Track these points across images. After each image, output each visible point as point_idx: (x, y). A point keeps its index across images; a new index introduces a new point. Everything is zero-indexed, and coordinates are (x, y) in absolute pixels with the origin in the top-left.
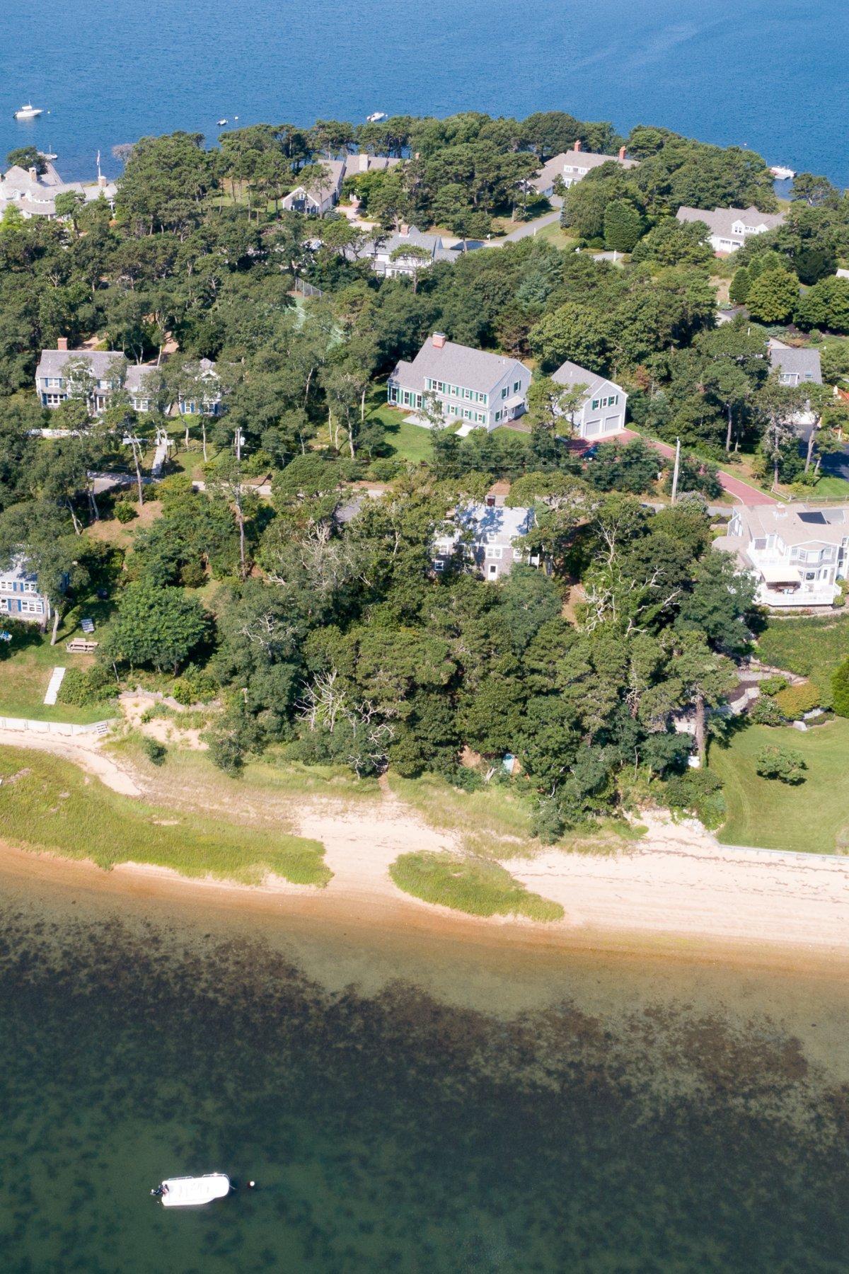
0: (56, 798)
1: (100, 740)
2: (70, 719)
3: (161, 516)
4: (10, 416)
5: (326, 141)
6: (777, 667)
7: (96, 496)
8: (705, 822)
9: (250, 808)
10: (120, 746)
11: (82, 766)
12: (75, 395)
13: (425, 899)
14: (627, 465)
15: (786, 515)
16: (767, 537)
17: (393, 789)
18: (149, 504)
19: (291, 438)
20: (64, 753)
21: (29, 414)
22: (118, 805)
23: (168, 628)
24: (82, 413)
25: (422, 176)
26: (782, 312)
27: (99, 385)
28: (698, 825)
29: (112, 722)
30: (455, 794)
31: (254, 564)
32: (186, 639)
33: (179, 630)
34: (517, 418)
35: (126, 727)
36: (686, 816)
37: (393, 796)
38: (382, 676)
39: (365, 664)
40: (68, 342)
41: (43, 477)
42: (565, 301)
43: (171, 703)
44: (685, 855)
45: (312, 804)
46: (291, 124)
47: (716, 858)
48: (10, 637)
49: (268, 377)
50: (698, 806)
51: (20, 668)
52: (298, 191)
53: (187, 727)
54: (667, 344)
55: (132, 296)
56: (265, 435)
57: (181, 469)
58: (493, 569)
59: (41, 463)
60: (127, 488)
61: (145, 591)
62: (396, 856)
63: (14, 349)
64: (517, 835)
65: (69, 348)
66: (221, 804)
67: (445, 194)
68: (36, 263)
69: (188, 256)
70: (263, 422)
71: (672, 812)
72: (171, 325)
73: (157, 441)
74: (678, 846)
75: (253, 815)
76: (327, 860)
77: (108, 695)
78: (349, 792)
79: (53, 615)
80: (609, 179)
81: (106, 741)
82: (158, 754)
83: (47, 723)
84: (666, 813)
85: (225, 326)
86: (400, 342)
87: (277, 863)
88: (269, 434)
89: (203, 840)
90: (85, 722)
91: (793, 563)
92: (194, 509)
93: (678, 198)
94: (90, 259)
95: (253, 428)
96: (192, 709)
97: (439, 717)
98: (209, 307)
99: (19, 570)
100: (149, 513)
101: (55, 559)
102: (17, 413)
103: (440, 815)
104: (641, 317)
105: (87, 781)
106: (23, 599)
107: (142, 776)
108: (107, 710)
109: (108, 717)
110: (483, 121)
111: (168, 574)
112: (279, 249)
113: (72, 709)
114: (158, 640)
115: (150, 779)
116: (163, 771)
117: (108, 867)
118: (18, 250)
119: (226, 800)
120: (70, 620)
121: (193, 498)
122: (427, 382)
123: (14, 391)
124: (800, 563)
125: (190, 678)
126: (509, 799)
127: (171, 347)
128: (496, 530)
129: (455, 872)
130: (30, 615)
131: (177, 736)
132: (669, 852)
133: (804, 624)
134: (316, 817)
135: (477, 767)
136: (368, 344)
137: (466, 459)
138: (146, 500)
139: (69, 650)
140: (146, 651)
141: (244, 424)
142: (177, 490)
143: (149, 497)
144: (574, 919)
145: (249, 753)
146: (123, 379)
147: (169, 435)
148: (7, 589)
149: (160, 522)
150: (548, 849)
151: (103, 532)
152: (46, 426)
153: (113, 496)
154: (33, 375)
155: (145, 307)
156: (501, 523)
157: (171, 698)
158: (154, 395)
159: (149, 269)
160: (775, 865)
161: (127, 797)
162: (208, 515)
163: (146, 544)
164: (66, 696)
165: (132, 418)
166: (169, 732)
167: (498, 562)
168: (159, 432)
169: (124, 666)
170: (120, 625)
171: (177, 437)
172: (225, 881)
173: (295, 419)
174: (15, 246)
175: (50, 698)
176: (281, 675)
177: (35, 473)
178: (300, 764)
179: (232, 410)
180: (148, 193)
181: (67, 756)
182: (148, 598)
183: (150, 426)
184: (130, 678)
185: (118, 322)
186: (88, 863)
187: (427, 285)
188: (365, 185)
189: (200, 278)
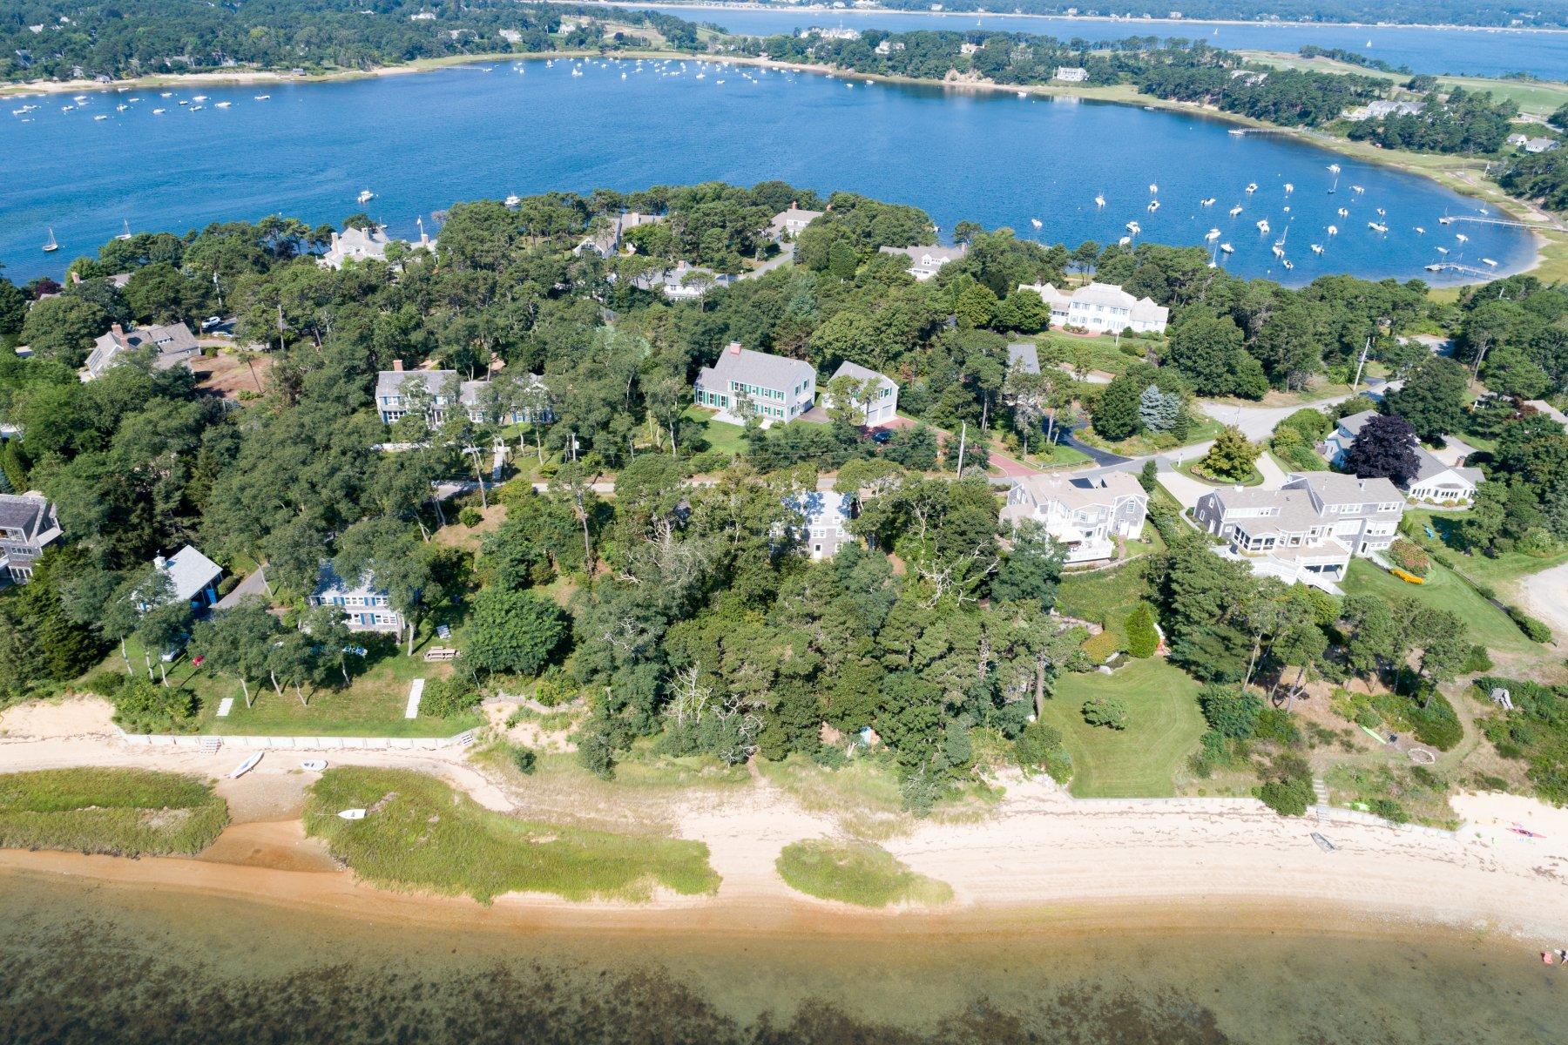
0: (425, 824)
1: (466, 751)
2: (434, 733)
3: (505, 519)
4: (349, 435)
5: (602, 206)
6: (1074, 617)
7: (441, 502)
8: (1055, 776)
9: (627, 812)
10: (488, 756)
11: (450, 782)
12: (413, 411)
13: (817, 896)
14: (914, 447)
15: (1060, 482)
16: (1049, 503)
17: (763, 775)
18: (493, 508)
19: (619, 439)
20: (430, 769)
21: (369, 431)
22: (492, 823)
23: (525, 633)
24: (421, 428)
25: (686, 225)
26: (985, 318)
27: (435, 400)
28: (1049, 781)
29: (477, 731)
30: (823, 773)
31: (598, 558)
32: (544, 643)
33: (536, 634)
34: (806, 411)
35: (491, 735)
36: (1036, 772)
37: (763, 782)
38: (747, 670)
39: (730, 659)
40: (404, 363)
41: (387, 491)
42: (836, 312)
43: (534, 705)
44: (1046, 813)
45: (688, 800)
46: (574, 192)
47: (1074, 813)
48: (366, 651)
49: (594, 385)
50: (1043, 760)
51: (378, 684)
52: (587, 240)
53: (553, 729)
54: (914, 345)
55: (460, 321)
56: (596, 438)
57: (517, 471)
58: (818, 548)
59: (383, 479)
60: (469, 493)
61: (498, 596)
62: (780, 849)
63: (351, 373)
64: (890, 811)
65: (405, 369)
66: (598, 810)
67: (710, 236)
68: (369, 297)
69: (507, 285)
70: (592, 427)
71: (1023, 769)
72: (496, 346)
73: (495, 449)
74: (1037, 803)
75: (631, 820)
76: (714, 862)
77: (470, 703)
78: (722, 782)
79: (408, 626)
80: (830, 225)
81: (473, 751)
82: (528, 761)
83: (409, 740)
84: (1017, 771)
85: (545, 343)
86: (700, 351)
87: (663, 873)
88: (600, 438)
89: (585, 855)
90: (449, 734)
91: (1075, 524)
92: (537, 510)
93: (879, 239)
94: (418, 292)
95: (584, 432)
96: (555, 710)
97: (803, 703)
98: (529, 328)
99: (367, 585)
100: (494, 517)
101: (405, 576)
102: (357, 430)
103: (813, 797)
104: (895, 323)
105: (457, 799)
106: (376, 612)
107: (513, 789)
108: (470, 719)
109: (473, 726)
110: (723, 187)
111: (518, 576)
112: (582, 283)
113: (436, 721)
114: (518, 646)
115: (521, 790)
116: (535, 777)
117: (487, 901)
118: (351, 286)
119: (602, 806)
120: (425, 627)
121: (534, 500)
122: (730, 384)
123: (354, 411)
124: (1081, 524)
125: (551, 679)
126: (873, 772)
127: (498, 365)
128: (820, 513)
129: (841, 860)
130: (384, 627)
131: (544, 740)
132: (1030, 812)
133: (1091, 577)
134: (694, 815)
135: (837, 742)
136: (679, 352)
137: (777, 449)
138: (489, 504)
139: (427, 659)
140: (505, 658)
141: (575, 429)
142: (518, 493)
143: (493, 500)
144: (965, 899)
145: (618, 751)
146: (458, 394)
147: (506, 441)
148: (358, 604)
149: (505, 525)
150: (922, 823)
151: (451, 538)
152: (388, 440)
153: (457, 501)
154: (373, 395)
155: (472, 332)
156: (823, 505)
157: (533, 700)
158: (489, 407)
159: (472, 298)
160: (1127, 813)
161: (500, 813)
162: (550, 515)
163: (494, 548)
164: (430, 706)
165: (469, 428)
166: (535, 735)
167: (822, 541)
168: (495, 441)
169: (482, 673)
170: (477, 633)
171: (513, 443)
172: (614, 901)
173: (622, 421)
174: (348, 284)
175: (411, 712)
176: (646, 675)
177: (377, 488)
178: (669, 757)
179: (564, 417)
180: (464, 241)
181: (433, 772)
182: (502, 604)
183: (485, 434)
184: (491, 683)
185: (448, 343)
186: (466, 898)
187: (710, 305)
188: (640, 235)
189: (520, 303)
